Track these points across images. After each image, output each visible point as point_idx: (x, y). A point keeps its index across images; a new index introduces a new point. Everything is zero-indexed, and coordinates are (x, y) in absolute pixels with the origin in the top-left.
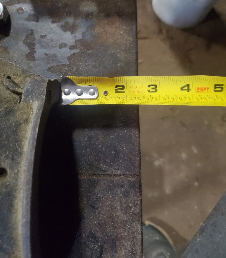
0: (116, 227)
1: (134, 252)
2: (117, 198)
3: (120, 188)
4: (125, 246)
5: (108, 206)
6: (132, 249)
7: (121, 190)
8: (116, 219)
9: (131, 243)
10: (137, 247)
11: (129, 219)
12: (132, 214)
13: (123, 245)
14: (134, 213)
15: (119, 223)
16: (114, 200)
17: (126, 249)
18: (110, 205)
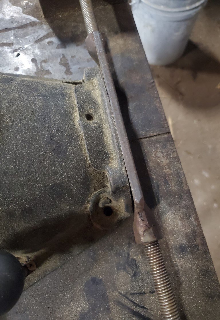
0: (163, 169)
1: (181, 182)
2: (159, 150)
3: (159, 144)
4: (174, 179)
5: (154, 157)
6: (179, 180)
7: (159, 145)
8: (162, 164)
9: (177, 176)
10: (182, 178)
11: (171, 162)
12: (172, 158)
13: (172, 179)
14: (173, 158)
15: (165, 166)
16: (157, 152)
17: (175, 181)
18: (155, 156)
